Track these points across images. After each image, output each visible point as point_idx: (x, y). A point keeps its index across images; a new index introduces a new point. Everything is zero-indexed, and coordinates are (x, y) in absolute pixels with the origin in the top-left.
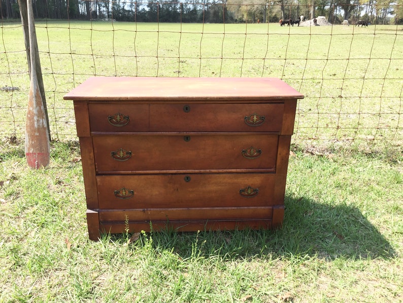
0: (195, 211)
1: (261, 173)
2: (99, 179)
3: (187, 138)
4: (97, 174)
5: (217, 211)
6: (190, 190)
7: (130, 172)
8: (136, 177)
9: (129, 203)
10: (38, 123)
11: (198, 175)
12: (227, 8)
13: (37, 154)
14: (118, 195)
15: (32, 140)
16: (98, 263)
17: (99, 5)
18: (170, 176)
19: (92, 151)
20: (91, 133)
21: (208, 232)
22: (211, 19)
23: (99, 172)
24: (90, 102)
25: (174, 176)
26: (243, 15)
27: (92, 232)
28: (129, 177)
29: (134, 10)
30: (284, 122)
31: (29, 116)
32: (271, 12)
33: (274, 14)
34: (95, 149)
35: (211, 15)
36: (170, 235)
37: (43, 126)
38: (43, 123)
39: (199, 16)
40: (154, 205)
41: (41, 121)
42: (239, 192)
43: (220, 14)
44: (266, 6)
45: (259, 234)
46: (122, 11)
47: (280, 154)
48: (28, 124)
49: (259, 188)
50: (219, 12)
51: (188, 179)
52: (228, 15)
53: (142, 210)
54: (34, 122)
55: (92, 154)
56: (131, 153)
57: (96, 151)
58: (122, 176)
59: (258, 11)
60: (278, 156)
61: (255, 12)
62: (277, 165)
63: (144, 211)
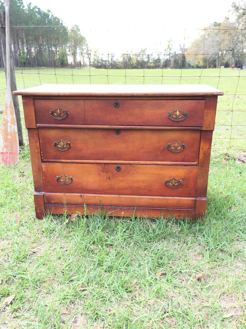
0: (126, 199)
1: (185, 165)
2: (44, 165)
3: (118, 131)
4: (43, 162)
5: (145, 199)
6: (121, 178)
7: (69, 161)
8: (74, 165)
9: (69, 188)
10: (10, 128)
11: (128, 165)
12: (185, 56)
13: (9, 153)
14: (59, 180)
15: (6, 142)
16: (40, 236)
17: (83, 56)
18: (103, 165)
19: (38, 141)
20: (36, 125)
21: (136, 218)
22: (172, 65)
23: (44, 160)
24: (36, 98)
25: (106, 165)
26: (199, 62)
27: (38, 212)
28: (68, 164)
29: (110, 60)
30: (205, 118)
31: (4, 122)
32: (223, 59)
33: (226, 61)
34: (41, 139)
35: (172, 62)
36: (103, 218)
37: (14, 131)
38: (14, 128)
39: (162, 64)
40: (89, 191)
41: (13, 127)
42: (164, 183)
43: (179, 62)
44: (219, 54)
45: (182, 222)
46: (100, 61)
47: (202, 149)
48: (3, 129)
49: (183, 179)
50: (178, 61)
51: (119, 169)
52: (186, 62)
53: (79, 194)
54: (7, 127)
55: (38, 144)
56: (70, 144)
57: (41, 142)
58: (63, 164)
59: (212, 58)
60: (201, 150)
61: (209, 59)
62: (200, 159)
63: (81, 196)
